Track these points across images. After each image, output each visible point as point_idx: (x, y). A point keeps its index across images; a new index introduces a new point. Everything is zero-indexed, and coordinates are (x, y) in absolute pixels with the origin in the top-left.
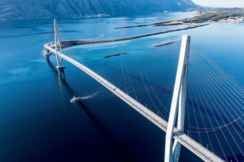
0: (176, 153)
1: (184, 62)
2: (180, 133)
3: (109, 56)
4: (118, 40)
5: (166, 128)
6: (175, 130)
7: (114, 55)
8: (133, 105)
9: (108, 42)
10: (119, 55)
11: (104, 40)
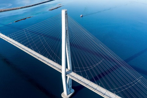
0: (70, 83)
1: (66, 29)
2: (70, 71)
3: (18, 21)
4: (23, 8)
5: (61, 70)
6: (67, 70)
7: (22, 20)
8: (39, 57)
9: (16, 9)
10: (25, 19)
11: (12, 8)
